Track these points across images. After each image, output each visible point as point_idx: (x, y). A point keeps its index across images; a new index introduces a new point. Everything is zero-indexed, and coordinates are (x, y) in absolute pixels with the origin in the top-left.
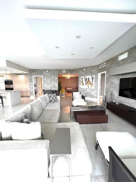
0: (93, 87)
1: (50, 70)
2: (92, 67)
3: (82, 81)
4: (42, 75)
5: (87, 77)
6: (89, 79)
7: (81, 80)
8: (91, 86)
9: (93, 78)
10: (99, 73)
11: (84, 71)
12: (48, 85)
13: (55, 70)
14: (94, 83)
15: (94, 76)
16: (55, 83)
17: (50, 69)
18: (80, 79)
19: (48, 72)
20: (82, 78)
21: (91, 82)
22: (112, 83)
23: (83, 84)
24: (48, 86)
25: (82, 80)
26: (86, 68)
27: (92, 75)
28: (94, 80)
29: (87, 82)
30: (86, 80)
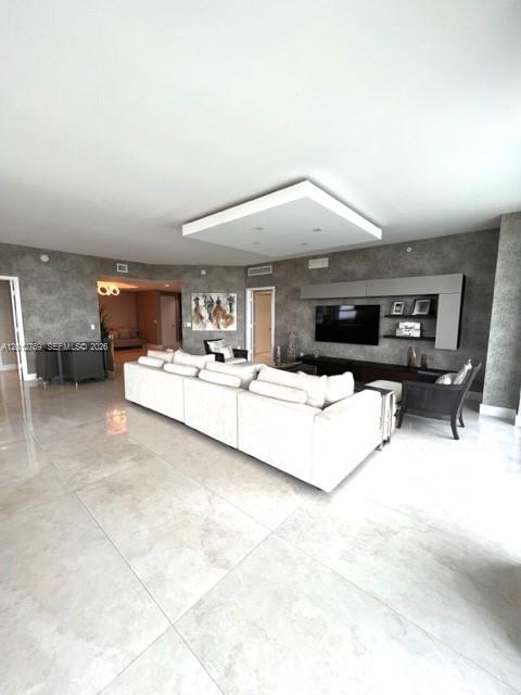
0: (233, 327)
1: (57, 256)
2: (229, 269)
3: (196, 309)
4: (11, 275)
5: (215, 296)
6: (218, 302)
7: (194, 306)
8: (228, 324)
9: (231, 300)
10: (249, 287)
11: (200, 275)
12: (52, 320)
13: (81, 256)
14: (235, 314)
15: (234, 295)
16: (85, 313)
17: (61, 253)
18: (190, 302)
19: (47, 263)
20: (197, 299)
21: (228, 312)
22: (295, 316)
23: (202, 318)
24: (48, 326)
25: (197, 304)
26: (209, 269)
27: (228, 292)
28: (235, 306)
29: (215, 311)
30: (209, 305)
